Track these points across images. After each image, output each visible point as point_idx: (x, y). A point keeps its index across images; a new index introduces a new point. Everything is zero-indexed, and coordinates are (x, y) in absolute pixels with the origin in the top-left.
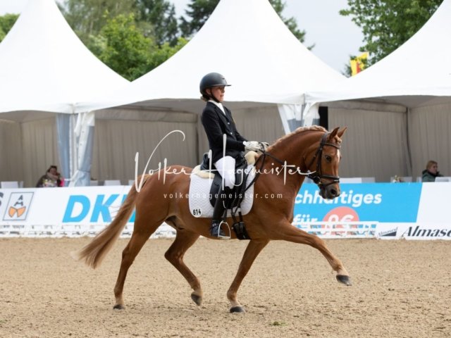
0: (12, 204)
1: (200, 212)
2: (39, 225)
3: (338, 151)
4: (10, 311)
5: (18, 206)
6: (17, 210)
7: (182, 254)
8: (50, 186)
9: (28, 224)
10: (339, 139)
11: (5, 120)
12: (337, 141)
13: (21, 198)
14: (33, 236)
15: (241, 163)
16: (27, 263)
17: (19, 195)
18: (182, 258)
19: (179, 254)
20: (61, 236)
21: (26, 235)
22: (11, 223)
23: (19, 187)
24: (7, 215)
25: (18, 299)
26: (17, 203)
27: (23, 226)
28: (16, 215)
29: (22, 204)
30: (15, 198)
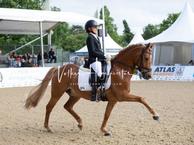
0: (178, 71)
1: (84, 88)
2: (185, 77)
3: (151, 55)
4: (172, 104)
5: (180, 72)
6: (179, 73)
7: (73, 106)
8: (190, 65)
9: (182, 77)
10: (151, 49)
11: (177, 45)
12: (150, 50)
13: (181, 69)
14: (184, 81)
15: (104, 64)
16: (180, 89)
17: (180, 68)
18: (72, 108)
19: (71, 106)
20: (192, 81)
21: (182, 80)
22: (177, 77)
23: (180, 65)
24: (176, 74)
25: (175, 100)
26: (179, 70)
27: (181, 78)
28: (179, 74)
29: (181, 71)
30: (179, 69)
